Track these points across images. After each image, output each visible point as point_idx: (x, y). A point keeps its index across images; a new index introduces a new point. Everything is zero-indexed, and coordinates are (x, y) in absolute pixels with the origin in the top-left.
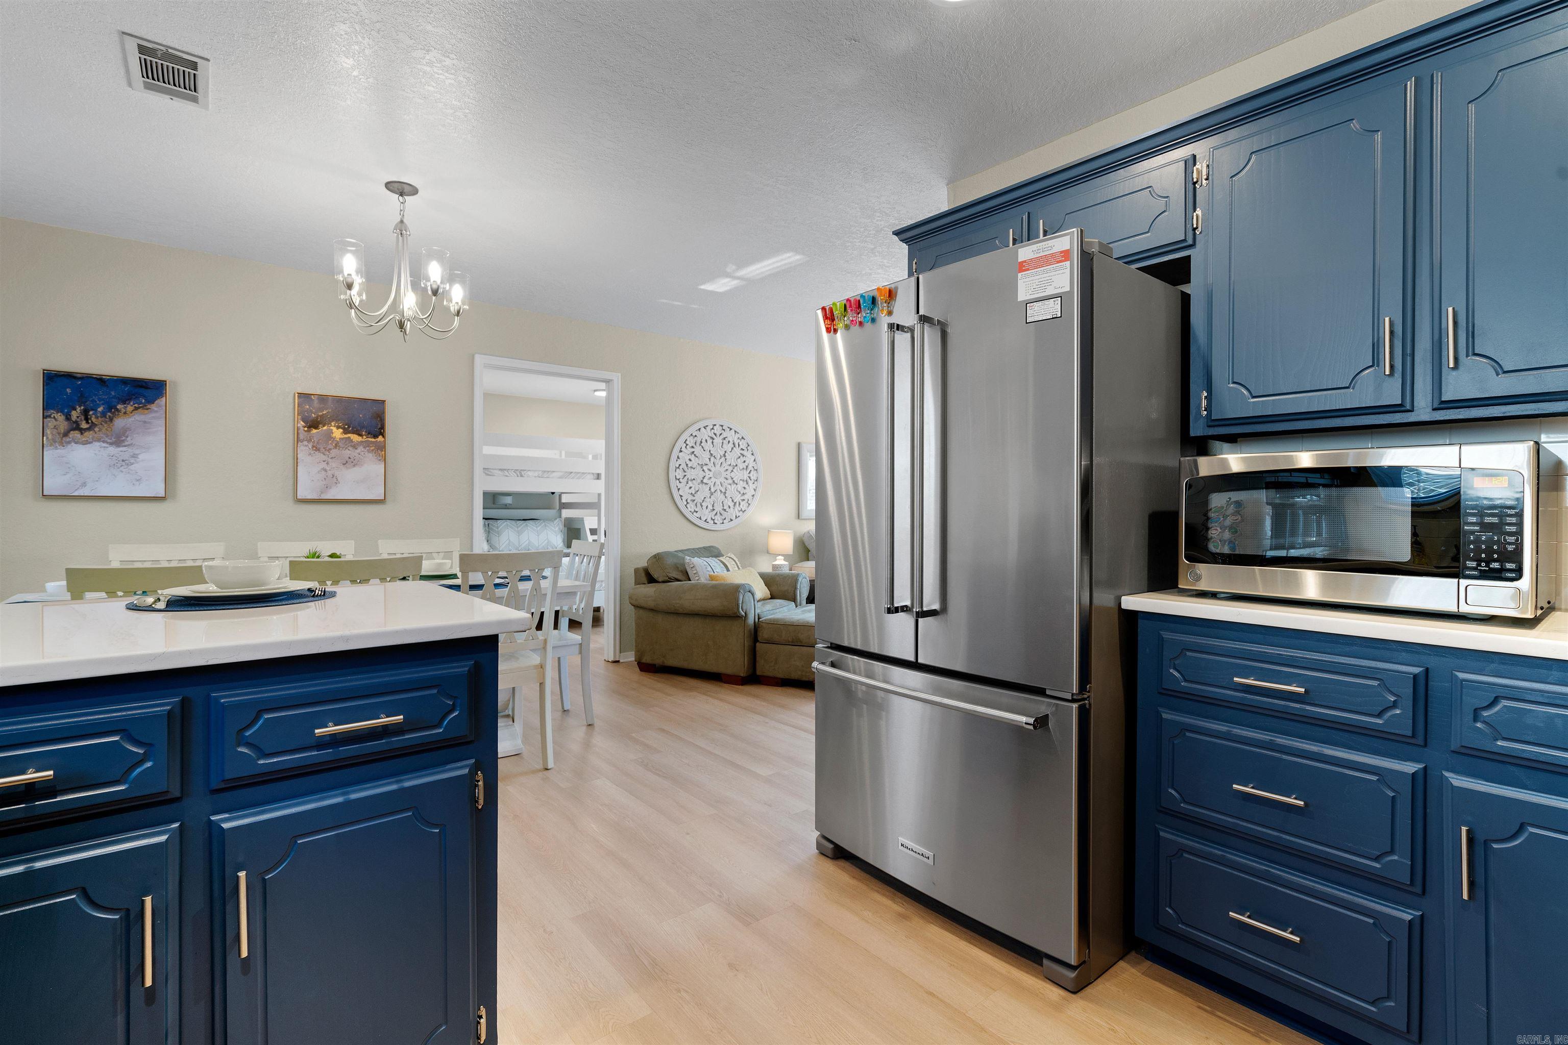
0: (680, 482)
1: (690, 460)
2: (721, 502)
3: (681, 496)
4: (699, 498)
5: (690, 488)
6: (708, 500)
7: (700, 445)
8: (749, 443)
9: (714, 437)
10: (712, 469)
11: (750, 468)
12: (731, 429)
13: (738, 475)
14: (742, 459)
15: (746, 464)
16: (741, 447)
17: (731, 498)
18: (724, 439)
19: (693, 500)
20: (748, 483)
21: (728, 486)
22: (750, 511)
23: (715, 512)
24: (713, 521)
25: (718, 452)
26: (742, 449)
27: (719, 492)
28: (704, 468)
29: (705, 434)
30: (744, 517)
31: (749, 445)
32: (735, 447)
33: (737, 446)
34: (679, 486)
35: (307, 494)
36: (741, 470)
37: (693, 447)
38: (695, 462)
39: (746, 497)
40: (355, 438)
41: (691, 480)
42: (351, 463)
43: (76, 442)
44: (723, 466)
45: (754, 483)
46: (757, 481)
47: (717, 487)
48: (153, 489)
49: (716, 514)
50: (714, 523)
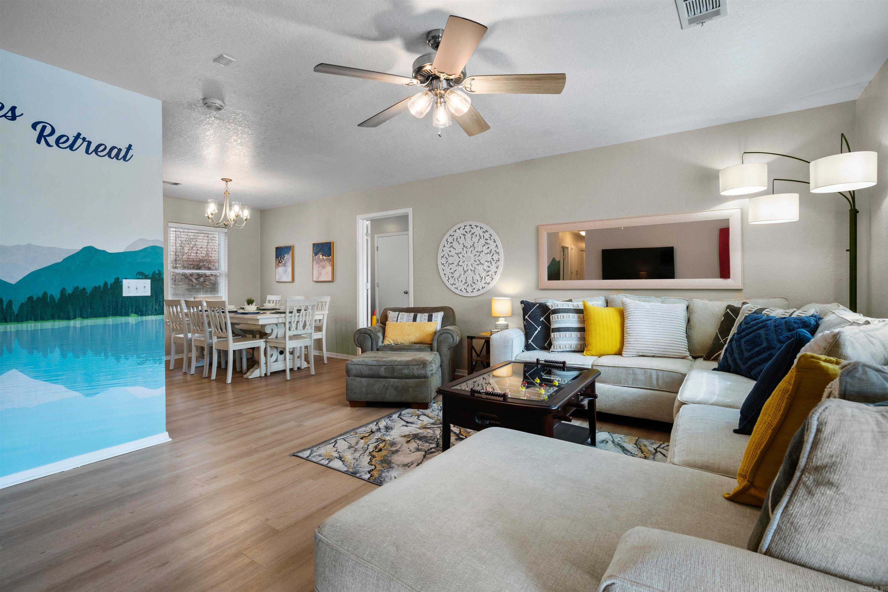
0: (444, 266)
1: (450, 251)
2: (471, 277)
3: (445, 274)
4: (456, 275)
5: (451, 269)
6: (463, 275)
7: (456, 240)
8: (492, 234)
9: (466, 234)
10: (464, 255)
11: (493, 252)
12: (477, 226)
13: (483, 258)
14: (487, 246)
15: (490, 249)
16: (485, 237)
17: (479, 274)
18: (473, 234)
19: (453, 277)
20: (491, 263)
21: (477, 266)
22: (493, 284)
23: (467, 284)
24: (465, 291)
25: (469, 243)
26: (486, 239)
27: (470, 271)
28: (459, 255)
29: (459, 233)
30: (488, 288)
31: (491, 236)
32: (481, 238)
33: (482, 237)
34: (444, 268)
35: (315, 279)
36: (486, 254)
37: (451, 243)
38: (453, 252)
39: (490, 273)
40: (325, 257)
41: (451, 264)
42: (324, 267)
43: (279, 266)
44: (473, 252)
45: (496, 263)
46: (498, 261)
47: (468, 268)
48: (290, 279)
49: (468, 286)
50: (467, 292)
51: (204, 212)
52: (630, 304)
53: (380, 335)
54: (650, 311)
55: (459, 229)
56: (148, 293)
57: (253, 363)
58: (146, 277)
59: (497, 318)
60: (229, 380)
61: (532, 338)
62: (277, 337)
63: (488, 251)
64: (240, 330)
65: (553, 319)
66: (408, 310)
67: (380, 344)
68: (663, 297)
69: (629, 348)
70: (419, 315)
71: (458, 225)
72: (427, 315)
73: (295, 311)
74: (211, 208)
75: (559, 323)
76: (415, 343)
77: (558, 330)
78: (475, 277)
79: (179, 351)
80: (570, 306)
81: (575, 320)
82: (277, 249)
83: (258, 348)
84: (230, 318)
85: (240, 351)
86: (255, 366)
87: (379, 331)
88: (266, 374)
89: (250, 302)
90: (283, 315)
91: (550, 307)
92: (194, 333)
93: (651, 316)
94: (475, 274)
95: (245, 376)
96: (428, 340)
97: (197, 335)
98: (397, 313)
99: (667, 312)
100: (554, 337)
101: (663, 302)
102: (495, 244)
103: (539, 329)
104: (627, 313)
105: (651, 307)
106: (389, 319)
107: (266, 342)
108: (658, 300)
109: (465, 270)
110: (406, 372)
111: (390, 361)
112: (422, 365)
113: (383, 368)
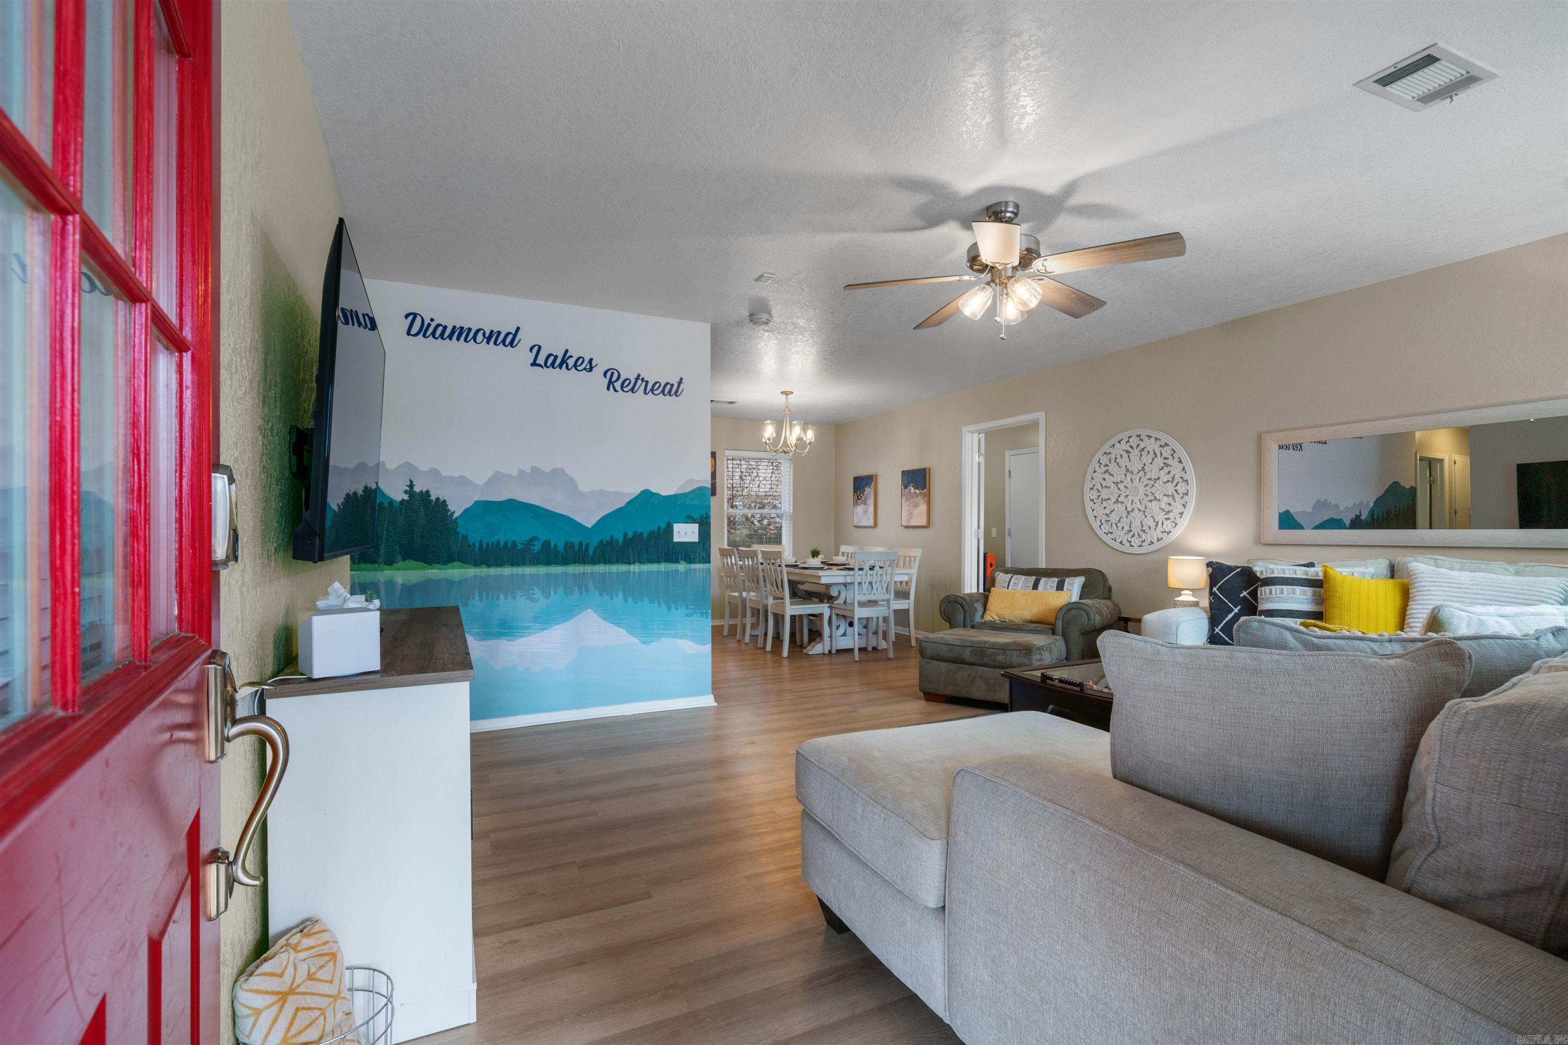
0: (1094, 503)
1: (1104, 479)
2: (1139, 521)
3: (1095, 517)
4: (1114, 518)
5: (1105, 508)
6: (1124, 519)
7: (1115, 462)
8: (1175, 449)
9: (1130, 450)
10: (1128, 486)
11: (1177, 479)
12: (1150, 437)
13: (1160, 489)
14: (1166, 469)
15: (1171, 475)
16: (1164, 455)
17: (1152, 517)
18: (1143, 450)
19: (1108, 521)
20: (1174, 499)
21: (1149, 504)
22: (1177, 533)
23: (1132, 534)
24: (1129, 544)
25: (1136, 465)
26: (1166, 458)
27: (1137, 511)
28: (1119, 486)
29: (1120, 448)
30: (1168, 539)
31: (1175, 452)
32: (1156, 456)
33: (1159, 455)
34: (1094, 506)
35: (904, 524)
36: (1164, 483)
37: (1107, 465)
38: (1109, 480)
39: (1171, 515)
40: (917, 491)
41: (1106, 500)
42: (916, 506)
43: (859, 505)
44: (1142, 480)
45: (1182, 498)
46: (1187, 494)
47: (1134, 505)
48: (871, 523)
49: (1133, 536)
50: (1131, 546)
51: (761, 436)
52: (1423, 573)
53: (979, 606)
54: (1468, 588)
55: (1119, 442)
56: (695, 539)
57: (815, 635)
58: (694, 521)
59: (1178, 591)
60: (785, 653)
61: (1222, 625)
62: (845, 602)
63: (1169, 477)
64: (806, 591)
65: (1261, 594)
66: (1027, 572)
67: (978, 619)
68: (1522, 564)
70: (1043, 580)
71: (1118, 436)
72: (1056, 580)
73: (867, 568)
74: (769, 431)
75: (1272, 602)
76: (1031, 622)
78: (1145, 522)
80: (1301, 573)
81: (1307, 599)
82: (856, 479)
83: (821, 616)
84: (787, 573)
85: (801, 616)
86: (818, 639)
87: (978, 601)
88: (830, 652)
89: (815, 554)
90: (851, 573)
91: (1258, 575)
92: (749, 591)
93: (1470, 598)
94: (1146, 517)
95: (804, 651)
96: (1052, 619)
97: (752, 594)
98: (1009, 576)
99: (1510, 592)
101: (1518, 573)
102: (1181, 466)
103: (1236, 610)
104: (1414, 590)
105: (1471, 581)
106: (997, 584)
107: (831, 607)
108: (1506, 569)
109: (1128, 509)
110: (1000, 658)
111: (979, 642)
112: (1025, 652)
113: (968, 650)
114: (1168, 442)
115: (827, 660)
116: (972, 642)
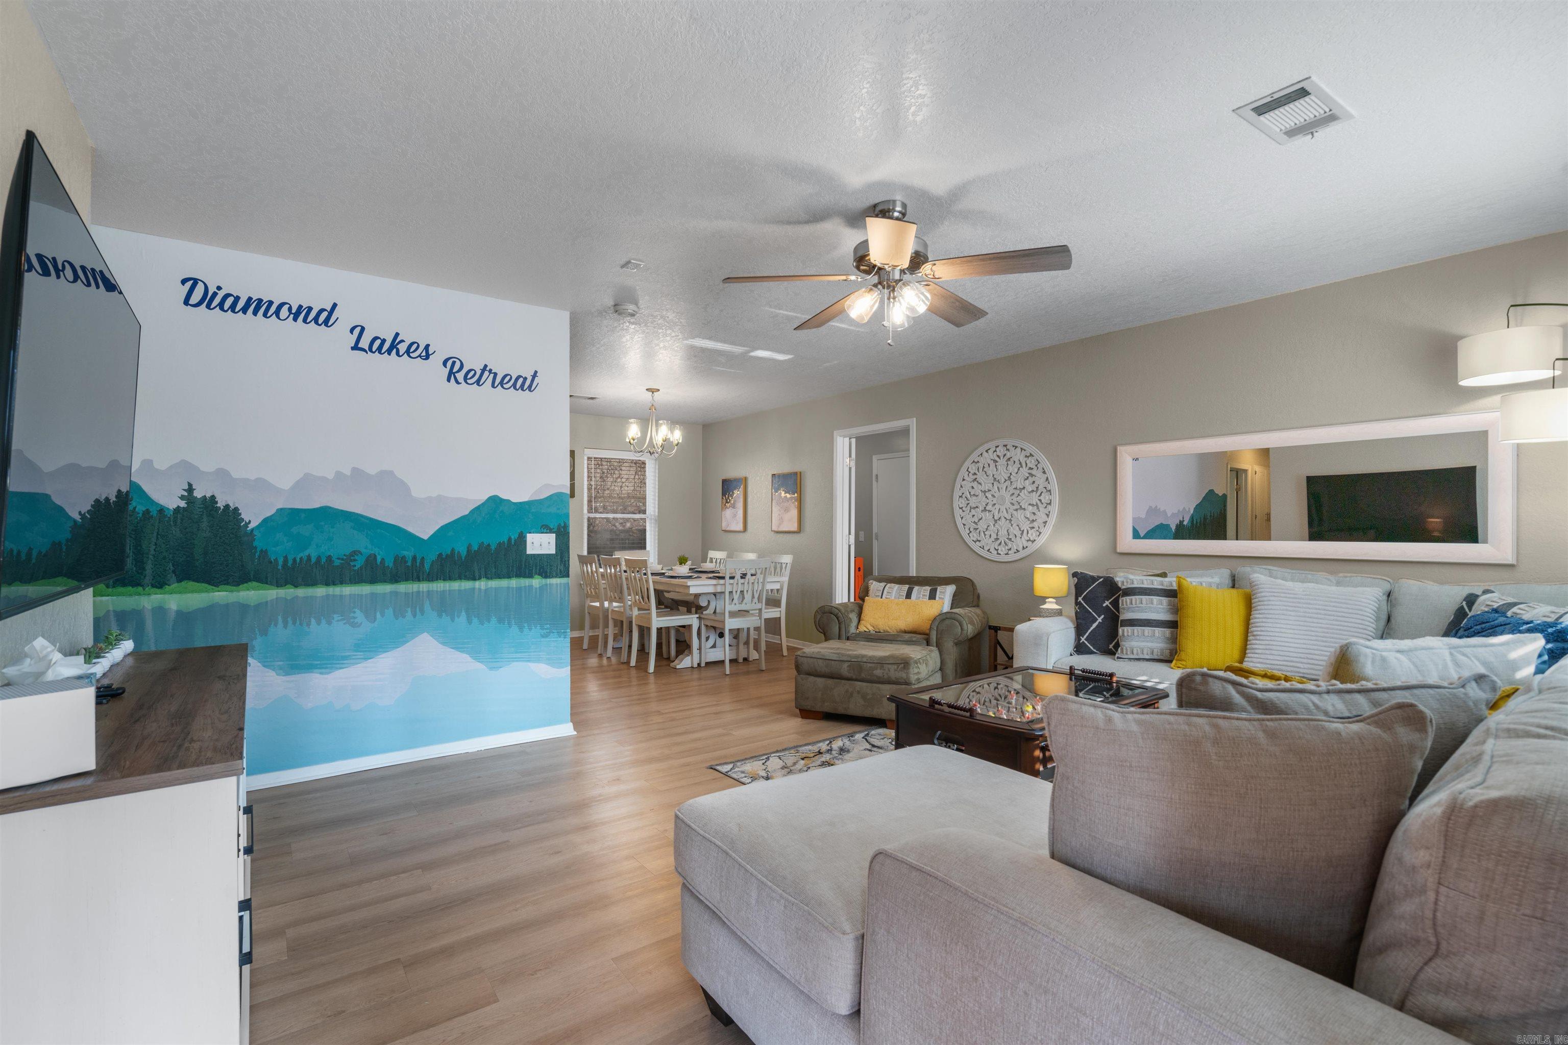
0: (963, 511)
1: (973, 487)
2: (1006, 530)
3: (964, 525)
4: (982, 526)
5: (973, 516)
6: (992, 527)
7: (983, 470)
8: (1039, 460)
9: (997, 459)
10: (995, 495)
11: (1041, 489)
12: (1016, 447)
13: (1025, 498)
14: (1031, 479)
15: (1036, 485)
16: (1029, 465)
17: (1018, 525)
18: (1009, 459)
19: (976, 529)
20: (1038, 508)
21: (1015, 513)
22: (1041, 541)
23: (999, 542)
24: (996, 552)
25: (1002, 475)
26: (1031, 469)
27: (1003, 520)
28: (987, 494)
29: (988, 457)
30: (1033, 548)
31: (1039, 462)
32: (1022, 467)
33: (1024, 465)
34: (963, 514)
35: (774, 528)
36: (1029, 492)
37: (975, 474)
38: (978, 489)
39: (1035, 524)
40: (788, 496)
41: (974, 508)
42: (787, 510)
43: (727, 508)
44: (1008, 489)
45: (1046, 507)
46: (1050, 504)
47: (1001, 514)
48: (740, 527)
49: (1000, 544)
50: (998, 554)
52: (1264, 584)
53: (853, 617)
54: (1301, 599)
55: (987, 451)
56: (552, 550)
57: (684, 647)
58: (550, 531)
59: (1043, 600)
60: (651, 668)
61: (1087, 634)
62: (715, 612)
63: (1034, 487)
64: (672, 600)
65: (1123, 605)
66: (901, 581)
67: (852, 630)
68: (1341, 575)
69: (1254, 660)
70: (916, 588)
71: (986, 445)
72: (928, 588)
73: (738, 576)
74: (633, 431)
75: (1133, 612)
76: (905, 632)
77: (1132, 623)
78: (1011, 530)
79: (594, 626)
80: (1157, 583)
81: (1163, 609)
82: (725, 481)
83: (689, 627)
84: (653, 582)
85: (668, 629)
86: (686, 652)
87: (852, 611)
88: (699, 665)
89: (682, 561)
90: (722, 581)
91: (1120, 585)
92: (611, 601)
93: (1303, 607)
94: (1012, 525)
95: (672, 665)
96: (925, 627)
97: (615, 604)
98: (883, 584)
99: (1335, 602)
100: (1123, 635)
101: (1338, 584)
102: (1044, 477)
103: (1100, 620)
104: (1256, 600)
105: (1304, 591)
106: (870, 593)
107: (700, 618)
108: (1329, 580)
109: (996, 518)
110: (878, 672)
111: (857, 656)
112: (903, 665)
113: (845, 665)
114: (1033, 454)
115: (696, 675)
116: (849, 656)
